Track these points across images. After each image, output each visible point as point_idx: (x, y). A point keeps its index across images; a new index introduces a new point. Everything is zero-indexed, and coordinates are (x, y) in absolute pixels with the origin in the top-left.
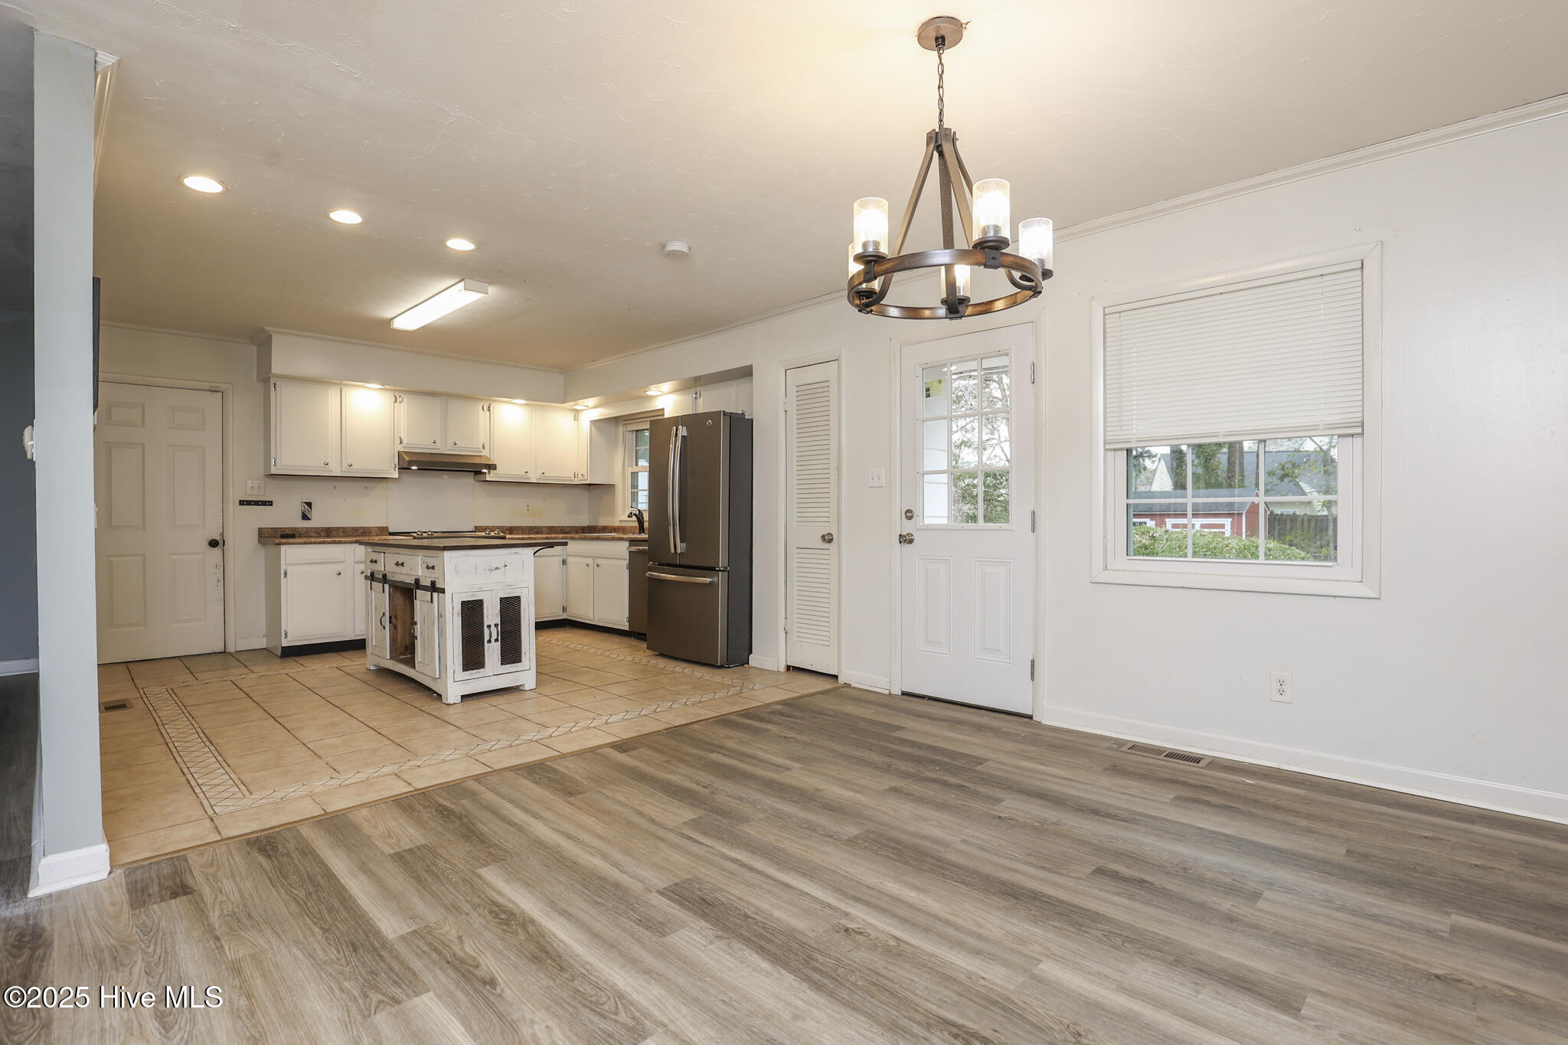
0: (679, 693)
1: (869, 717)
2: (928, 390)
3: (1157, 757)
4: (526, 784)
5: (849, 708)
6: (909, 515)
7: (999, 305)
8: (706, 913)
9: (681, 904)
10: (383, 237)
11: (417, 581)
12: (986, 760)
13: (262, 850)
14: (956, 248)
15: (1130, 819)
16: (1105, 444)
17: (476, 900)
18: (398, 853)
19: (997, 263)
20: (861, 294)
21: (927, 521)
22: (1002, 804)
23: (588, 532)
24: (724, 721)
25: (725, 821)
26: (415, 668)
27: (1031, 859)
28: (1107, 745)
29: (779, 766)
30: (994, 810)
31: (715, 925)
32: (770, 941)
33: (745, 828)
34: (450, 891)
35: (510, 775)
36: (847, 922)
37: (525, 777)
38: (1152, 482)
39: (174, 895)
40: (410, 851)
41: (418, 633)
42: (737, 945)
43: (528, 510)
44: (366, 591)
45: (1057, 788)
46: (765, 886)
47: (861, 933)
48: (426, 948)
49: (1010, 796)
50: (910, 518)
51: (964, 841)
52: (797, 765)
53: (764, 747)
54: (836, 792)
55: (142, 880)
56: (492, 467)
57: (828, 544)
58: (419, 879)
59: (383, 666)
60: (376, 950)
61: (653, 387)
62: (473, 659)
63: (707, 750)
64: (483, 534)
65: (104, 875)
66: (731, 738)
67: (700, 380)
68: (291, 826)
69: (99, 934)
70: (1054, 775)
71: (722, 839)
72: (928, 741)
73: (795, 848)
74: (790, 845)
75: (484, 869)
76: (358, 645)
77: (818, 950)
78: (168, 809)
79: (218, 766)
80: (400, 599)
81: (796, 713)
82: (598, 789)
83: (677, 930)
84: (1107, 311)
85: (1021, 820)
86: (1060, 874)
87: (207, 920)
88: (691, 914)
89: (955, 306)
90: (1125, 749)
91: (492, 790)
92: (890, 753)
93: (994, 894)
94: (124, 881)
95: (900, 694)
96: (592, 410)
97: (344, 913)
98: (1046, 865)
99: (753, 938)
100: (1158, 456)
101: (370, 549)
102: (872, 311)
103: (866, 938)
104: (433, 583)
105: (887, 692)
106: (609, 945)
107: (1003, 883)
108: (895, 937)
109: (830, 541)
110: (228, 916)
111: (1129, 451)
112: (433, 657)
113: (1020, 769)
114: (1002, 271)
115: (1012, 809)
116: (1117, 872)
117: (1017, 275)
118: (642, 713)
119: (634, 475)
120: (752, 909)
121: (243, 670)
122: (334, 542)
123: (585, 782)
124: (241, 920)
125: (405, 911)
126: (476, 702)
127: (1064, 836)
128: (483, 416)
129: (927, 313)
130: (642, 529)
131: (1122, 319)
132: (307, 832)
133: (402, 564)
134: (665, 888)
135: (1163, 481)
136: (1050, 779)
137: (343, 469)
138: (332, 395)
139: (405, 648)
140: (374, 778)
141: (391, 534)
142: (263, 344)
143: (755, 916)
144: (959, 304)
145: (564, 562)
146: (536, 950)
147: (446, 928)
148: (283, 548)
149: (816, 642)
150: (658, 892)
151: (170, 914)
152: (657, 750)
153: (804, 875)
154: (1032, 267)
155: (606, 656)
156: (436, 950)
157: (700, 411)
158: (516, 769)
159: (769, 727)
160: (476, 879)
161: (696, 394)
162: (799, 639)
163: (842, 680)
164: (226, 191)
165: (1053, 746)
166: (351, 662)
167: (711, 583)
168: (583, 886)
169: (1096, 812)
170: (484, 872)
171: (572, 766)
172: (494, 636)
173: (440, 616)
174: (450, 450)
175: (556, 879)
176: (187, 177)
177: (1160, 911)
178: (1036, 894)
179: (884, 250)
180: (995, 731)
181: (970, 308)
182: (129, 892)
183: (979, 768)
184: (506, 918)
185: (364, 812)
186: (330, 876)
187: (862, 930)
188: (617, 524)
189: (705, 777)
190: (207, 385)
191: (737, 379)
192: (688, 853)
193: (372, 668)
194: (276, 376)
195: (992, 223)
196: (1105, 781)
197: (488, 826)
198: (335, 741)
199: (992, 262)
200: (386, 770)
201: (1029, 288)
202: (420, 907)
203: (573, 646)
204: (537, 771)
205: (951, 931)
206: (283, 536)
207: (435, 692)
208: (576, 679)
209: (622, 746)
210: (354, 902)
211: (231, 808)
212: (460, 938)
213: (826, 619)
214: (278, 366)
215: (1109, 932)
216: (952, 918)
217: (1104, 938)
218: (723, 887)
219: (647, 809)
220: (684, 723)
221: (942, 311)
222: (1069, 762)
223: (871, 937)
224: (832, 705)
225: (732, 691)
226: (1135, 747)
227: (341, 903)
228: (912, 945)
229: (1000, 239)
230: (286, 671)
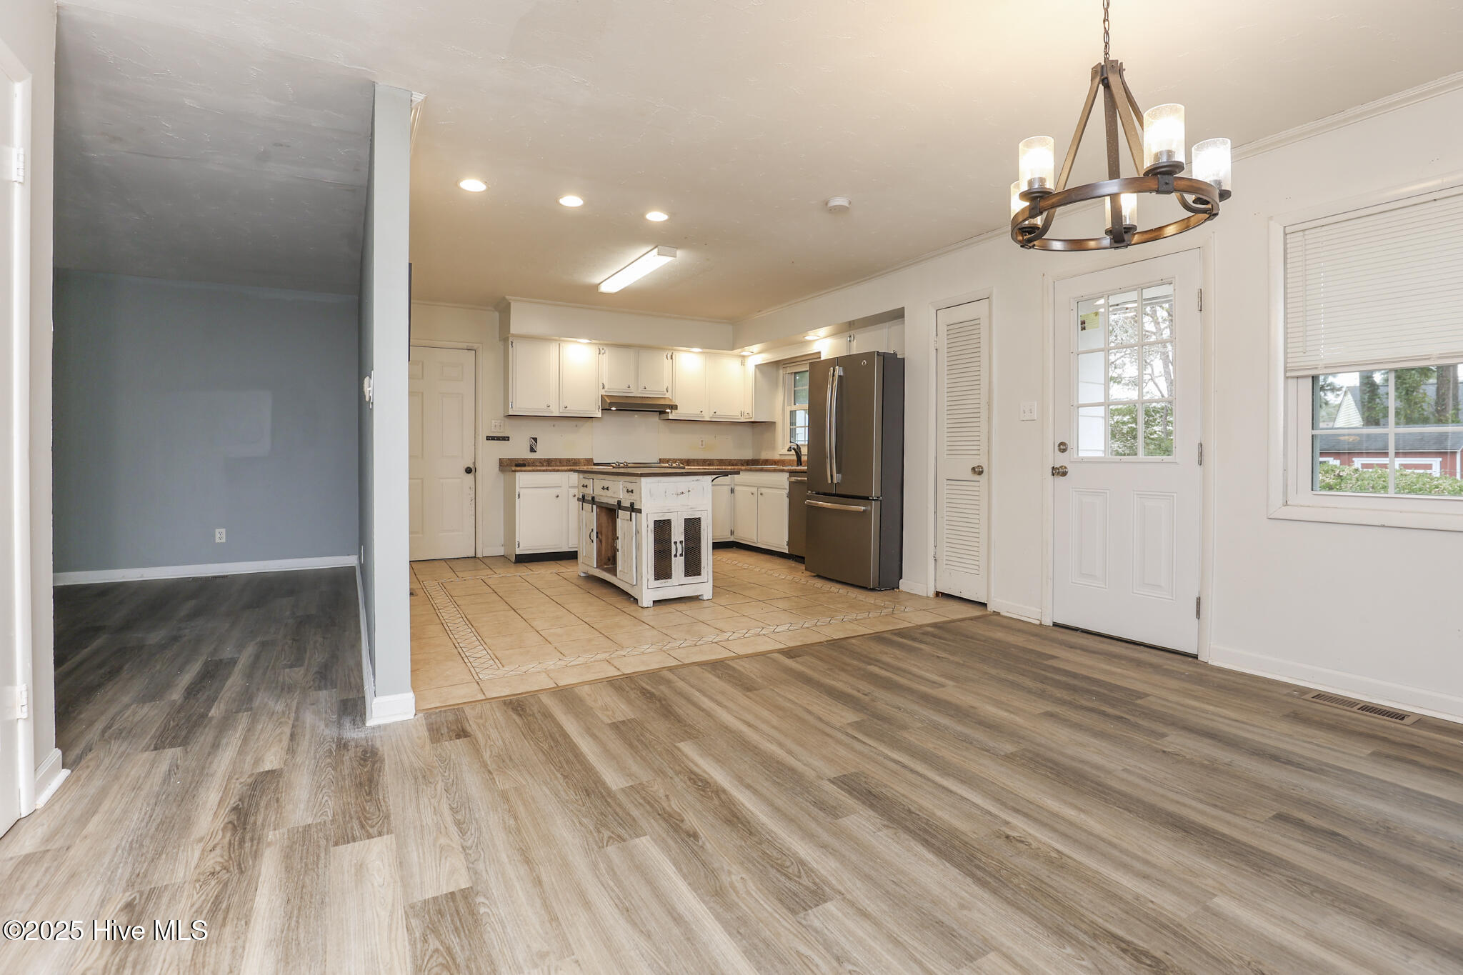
0: (836, 611)
1: (1020, 644)
2: (1083, 323)
3: (1349, 708)
4: (711, 678)
5: (1000, 635)
6: (1063, 447)
7: (1170, 230)
8: (872, 804)
9: (850, 794)
10: (598, 215)
11: (619, 502)
12: (1147, 695)
13: (515, 710)
14: (1122, 177)
15: (1319, 770)
16: (1286, 371)
17: (677, 768)
18: (614, 723)
19: (1170, 187)
20: (1024, 231)
21: (1081, 454)
22: (1165, 739)
23: (754, 464)
24: (878, 638)
25: (886, 726)
26: (616, 576)
27: (1200, 796)
28: (1286, 691)
29: (934, 682)
30: (1159, 744)
31: (882, 815)
32: (934, 837)
33: (906, 735)
34: (656, 758)
35: (697, 669)
36: (1008, 830)
37: (711, 672)
38: (1335, 418)
39: (458, 737)
40: (623, 722)
41: (619, 547)
42: (904, 836)
43: (702, 445)
44: (579, 511)
45: (1226, 729)
46: (926, 787)
47: (1022, 842)
48: (641, 801)
49: (1175, 733)
50: (1064, 451)
51: (1125, 770)
52: (951, 683)
53: (918, 664)
54: (990, 710)
55: (436, 723)
56: (674, 407)
57: (978, 476)
58: (631, 746)
59: (591, 573)
60: (603, 797)
61: (811, 333)
62: (662, 571)
63: (864, 662)
64: (667, 465)
65: (412, 716)
66: (887, 653)
67: (854, 324)
68: (534, 694)
69: (412, 758)
70: (1224, 716)
71: (884, 742)
72: (1084, 672)
73: (953, 757)
74: (948, 753)
75: (682, 743)
76: (572, 556)
77: (980, 851)
78: (448, 673)
79: (477, 643)
80: (604, 518)
81: (947, 636)
82: (771, 687)
83: (848, 815)
84: (1288, 230)
85: (1188, 757)
86: (1234, 814)
87: (482, 757)
88: (860, 803)
89: (1120, 235)
90: (1308, 697)
91: (683, 680)
92: (1044, 680)
93: (1160, 824)
94: (424, 722)
95: (1052, 625)
96: (757, 355)
97: (578, 765)
98: (1218, 803)
99: (918, 831)
100: (1344, 389)
101: (581, 476)
102: (1034, 245)
103: (1027, 847)
104: (632, 504)
105: (1038, 622)
106: (790, 820)
107: (1170, 814)
108: (1056, 850)
109: (981, 473)
110: (496, 756)
111: (1315, 379)
112: (631, 567)
113: (1185, 706)
114: (1174, 196)
115: (1178, 745)
116: (1302, 821)
117: (1190, 198)
118: (805, 626)
119: (793, 413)
120: (916, 806)
121: (489, 572)
122: (554, 471)
123: (759, 680)
124: (505, 760)
125: (623, 770)
126: (664, 607)
127: (1238, 778)
128: (667, 363)
129: (1092, 244)
130: (799, 462)
131: (1306, 237)
132: (545, 699)
133: (607, 489)
134: (835, 778)
135: (1348, 417)
136: (1221, 720)
137: (561, 411)
138: (553, 348)
139: (609, 559)
140: (591, 662)
141: (595, 464)
142: (503, 309)
143: (918, 812)
144: (1125, 232)
145: (732, 491)
146: (729, 815)
147: (656, 787)
148: (517, 474)
149: (965, 570)
150: (829, 780)
151: (455, 749)
152: (821, 660)
153: (963, 782)
154: (1209, 188)
155: (768, 575)
156: (649, 803)
157: (854, 352)
158: (701, 664)
159: (922, 646)
160: (676, 751)
161: (850, 337)
162: (948, 567)
163: (991, 608)
164: (488, 189)
165: (1221, 687)
166: (566, 569)
167: (864, 511)
168: (764, 767)
169: (1275, 758)
170: (681, 745)
171: (747, 666)
172: (680, 552)
173: (637, 532)
174: (641, 393)
175: (741, 758)
176: (461, 181)
177: (1357, 867)
178: (1208, 830)
179: (1050, 185)
180: (1156, 668)
181: (1136, 236)
182: (429, 730)
183: (1139, 702)
184: (703, 785)
185: (586, 688)
186: (565, 735)
187: (1023, 839)
188: (777, 457)
189: (865, 686)
190: (465, 345)
191: (890, 321)
192: (853, 750)
193: (582, 575)
194: (513, 335)
195: (1165, 148)
196: (1284, 727)
197: (683, 710)
198: (559, 631)
199: (1164, 188)
200: (600, 656)
201: (1204, 211)
202: (635, 768)
203: (740, 565)
204: (717, 667)
205: (1116, 853)
206: (517, 465)
207: (633, 597)
208: (746, 593)
209: (790, 653)
210: (584, 757)
211: (491, 676)
212: (667, 796)
213: (976, 549)
214: (515, 328)
215: (1295, 879)
216: (1115, 840)
217: (1289, 884)
218: (889, 784)
219: (815, 709)
220: (842, 637)
221: (1107, 241)
222: (1241, 705)
223: (1033, 847)
224: (981, 630)
225: (885, 612)
226: (1320, 696)
227: (575, 757)
228: (1075, 860)
229: (1175, 164)
230: (518, 574)
